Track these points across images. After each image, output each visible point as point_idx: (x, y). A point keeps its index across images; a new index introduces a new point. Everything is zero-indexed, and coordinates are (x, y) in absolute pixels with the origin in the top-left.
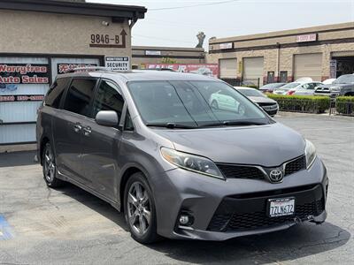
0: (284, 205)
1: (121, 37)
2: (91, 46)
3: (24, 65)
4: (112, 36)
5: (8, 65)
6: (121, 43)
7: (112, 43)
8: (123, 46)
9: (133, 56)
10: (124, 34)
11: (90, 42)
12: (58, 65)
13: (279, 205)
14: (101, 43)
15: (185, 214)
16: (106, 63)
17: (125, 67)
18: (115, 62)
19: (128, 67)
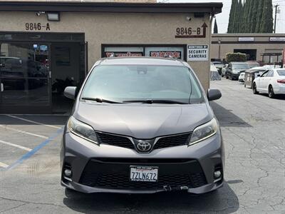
0: (146, 172)
1: (202, 29)
2: (176, 37)
4: (194, 28)
6: (202, 34)
7: (195, 34)
8: (204, 36)
9: (213, 43)
10: (205, 26)
11: (176, 34)
12: (151, 52)
13: (141, 172)
14: (185, 34)
15: (69, 169)
16: (188, 50)
17: (204, 54)
18: (196, 50)
19: (207, 54)
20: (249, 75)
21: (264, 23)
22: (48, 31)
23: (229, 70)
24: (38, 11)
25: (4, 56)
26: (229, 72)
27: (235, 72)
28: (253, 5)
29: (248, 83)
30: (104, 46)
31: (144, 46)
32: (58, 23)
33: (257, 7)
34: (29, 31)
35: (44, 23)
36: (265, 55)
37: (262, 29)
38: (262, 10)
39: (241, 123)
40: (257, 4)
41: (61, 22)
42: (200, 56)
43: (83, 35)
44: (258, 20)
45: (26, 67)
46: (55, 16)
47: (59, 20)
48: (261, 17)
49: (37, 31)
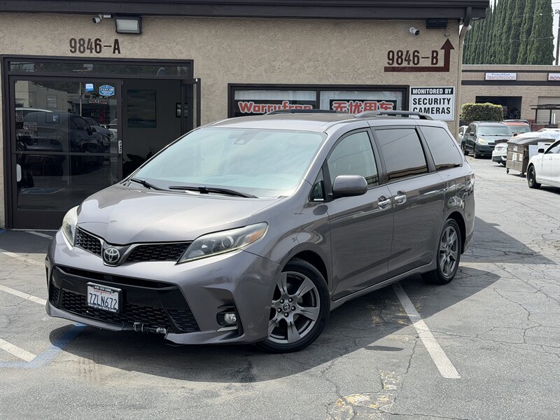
0: (106, 295)
1: (441, 53)
2: (387, 69)
3: (280, 102)
4: (425, 52)
5: (256, 102)
6: (441, 64)
7: (427, 63)
8: (446, 68)
10: (448, 47)
11: (385, 62)
12: (331, 101)
14: (405, 64)
16: (412, 97)
17: (446, 106)
18: (428, 97)
19: (452, 105)
20: (516, 149)
21: (536, 44)
22: (117, 55)
23: (470, 138)
24: (97, 14)
25: (21, 106)
26: (470, 142)
27: (482, 141)
28: (512, 8)
29: (515, 165)
30: (233, 88)
31: (318, 89)
32: (137, 38)
33: (522, 13)
34: (78, 54)
35: (108, 38)
36: (540, 107)
37: (532, 56)
38: (531, 19)
39: (525, 255)
40: (522, 8)
41: (144, 37)
42: (438, 110)
43: (189, 63)
44: (523, 38)
45: (66, 130)
46: (132, 25)
47: (140, 33)
48: (529, 32)
49: (94, 55)
